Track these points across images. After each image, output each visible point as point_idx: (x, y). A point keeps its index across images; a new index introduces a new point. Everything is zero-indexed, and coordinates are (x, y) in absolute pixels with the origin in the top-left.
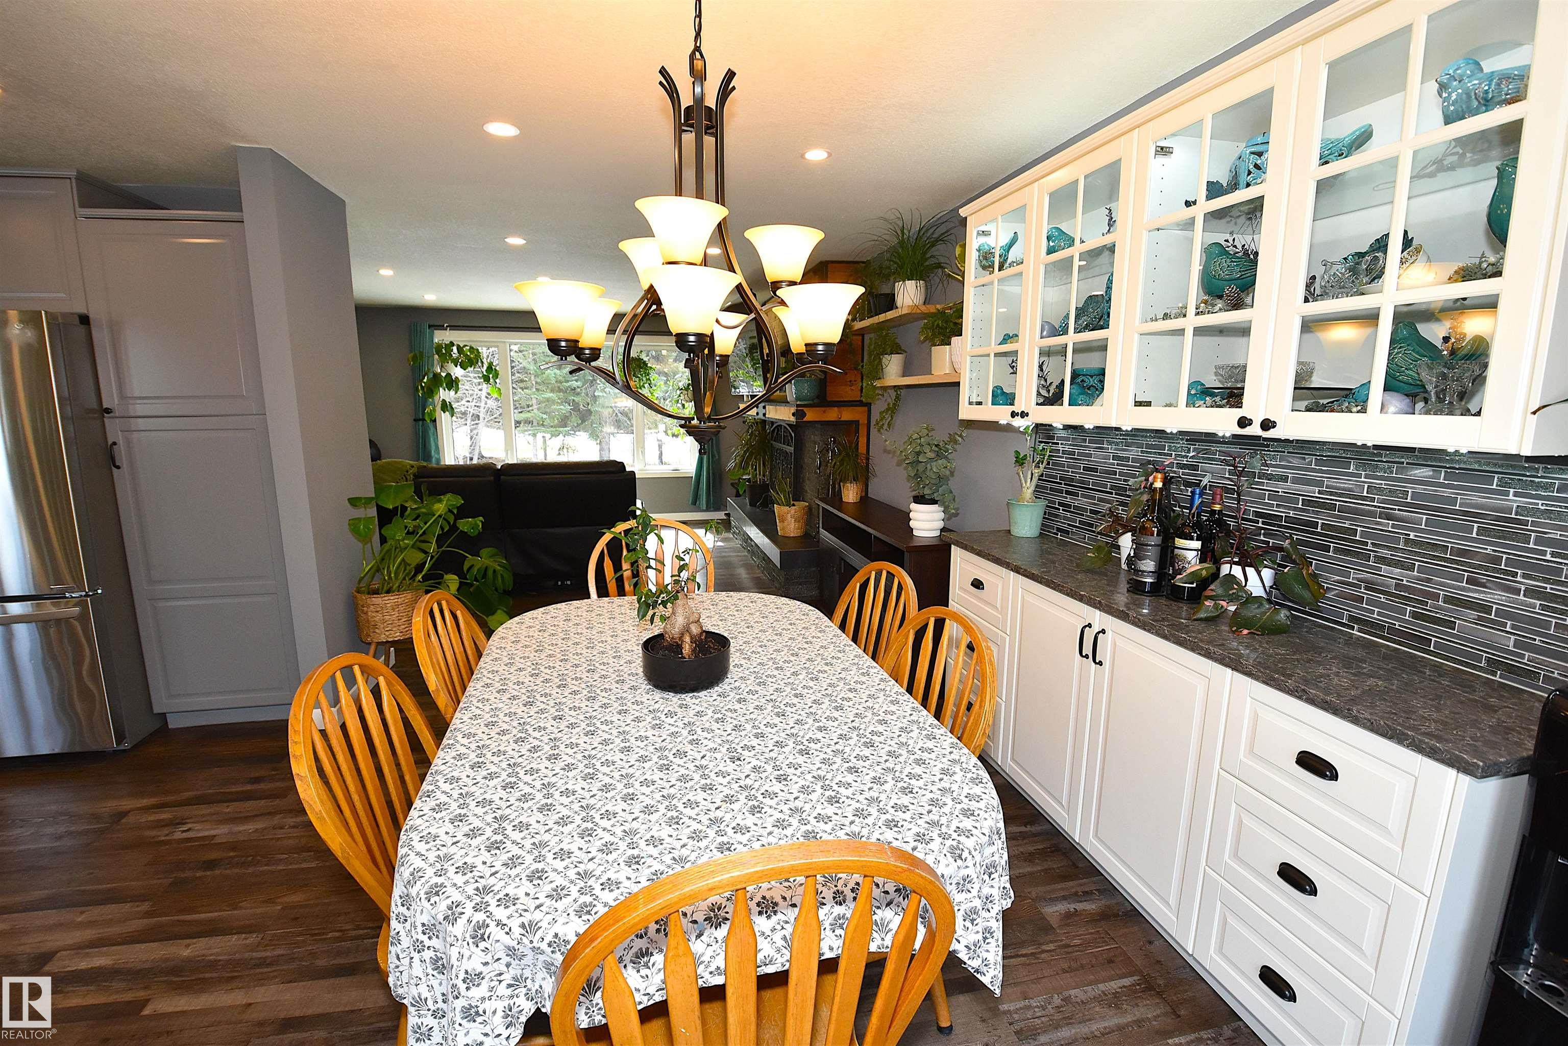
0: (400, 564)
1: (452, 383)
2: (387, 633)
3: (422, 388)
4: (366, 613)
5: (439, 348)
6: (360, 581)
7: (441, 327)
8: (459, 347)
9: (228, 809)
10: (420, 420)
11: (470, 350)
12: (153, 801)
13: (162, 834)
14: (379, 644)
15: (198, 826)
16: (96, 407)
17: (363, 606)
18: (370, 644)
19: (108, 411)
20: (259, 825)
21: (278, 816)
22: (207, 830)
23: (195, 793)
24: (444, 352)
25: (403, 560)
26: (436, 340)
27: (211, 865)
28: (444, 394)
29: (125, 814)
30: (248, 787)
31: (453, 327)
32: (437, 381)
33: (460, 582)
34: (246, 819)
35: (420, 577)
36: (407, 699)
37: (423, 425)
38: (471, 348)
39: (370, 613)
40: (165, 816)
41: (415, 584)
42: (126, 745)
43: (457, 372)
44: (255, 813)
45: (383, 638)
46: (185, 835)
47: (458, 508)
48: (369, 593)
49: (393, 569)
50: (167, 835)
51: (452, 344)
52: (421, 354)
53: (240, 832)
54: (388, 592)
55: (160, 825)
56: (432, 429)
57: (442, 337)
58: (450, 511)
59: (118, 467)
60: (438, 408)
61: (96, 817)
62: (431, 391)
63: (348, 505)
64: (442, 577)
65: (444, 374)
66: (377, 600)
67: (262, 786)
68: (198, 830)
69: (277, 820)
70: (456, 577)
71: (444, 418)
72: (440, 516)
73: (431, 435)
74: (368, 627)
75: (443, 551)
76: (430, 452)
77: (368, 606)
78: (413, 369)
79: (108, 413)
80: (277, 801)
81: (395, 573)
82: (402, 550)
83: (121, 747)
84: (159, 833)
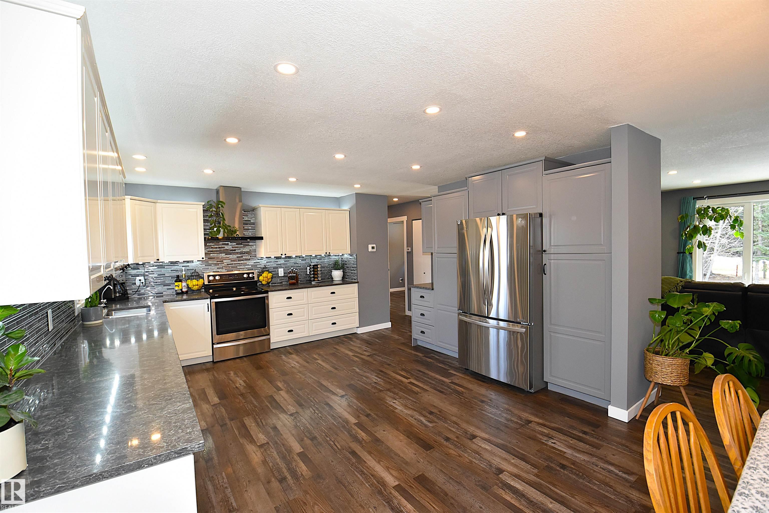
0: (675, 341)
1: (707, 231)
2: (663, 379)
3: (686, 234)
4: (651, 364)
5: (699, 211)
6: (649, 346)
7: (702, 198)
8: (713, 210)
9: (573, 442)
10: (681, 253)
11: (722, 210)
12: (541, 421)
13: (544, 439)
14: (656, 383)
15: (558, 443)
16: (540, 249)
17: (650, 360)
18: (651, 382)
19: (545, 251)
20: (585, 458)
21: (595, 458)
22: (562, 447)
23: (558, 426)
24: (703, 213)
25: (678, 338)
26: (697, 206)
27: (563, 467)
28: (700, 237)
29: (530, 422)
30: (581, 435)
31: (709, 197)
32: (696, 230)
33: (715, 360)
34: (579, 451)
35: (687, 351)
36: (707, 443)
37: (683, 256)
38: (723, 208)
39: (653, 365)
40: (546, 431)
41: (684, 354)
42: (532, 391)
43: (710, 223)
44: (585, 451)
45: (660, 381)
46: (553, 445)
47: (719, 312)
48: (653, 353)
49: (671, 343)
50: (546, 441)
51: (709, 207)
52: (687, 215)
53: (577, 457)
54: (666, 355)
55: (542, 434)
56: (689, 258)
57: (700, 204)
58: (714, 314)
59: (545, 274)
60: (696, 247)
61: (520, 418)
62: (691, 236)
63: (648, 302)
64: (701, 354)
65: (701, 226)
66: (659, 358)
67: (588, 437)
68: (559, 445)
69: (594, 460)
70: (713, 356)
71: (698, 253)
72: (706, 316)
73: (688, 261)
74: (652, 372)
75: (706, 339)
76: (686, 272)
77: (653, 361)
78: (680, 224)
79: (545, 252)
80: (594, 450)
81: (672, 346)
82: (678, 332)
83: (530, 391)
84: (543, 438)
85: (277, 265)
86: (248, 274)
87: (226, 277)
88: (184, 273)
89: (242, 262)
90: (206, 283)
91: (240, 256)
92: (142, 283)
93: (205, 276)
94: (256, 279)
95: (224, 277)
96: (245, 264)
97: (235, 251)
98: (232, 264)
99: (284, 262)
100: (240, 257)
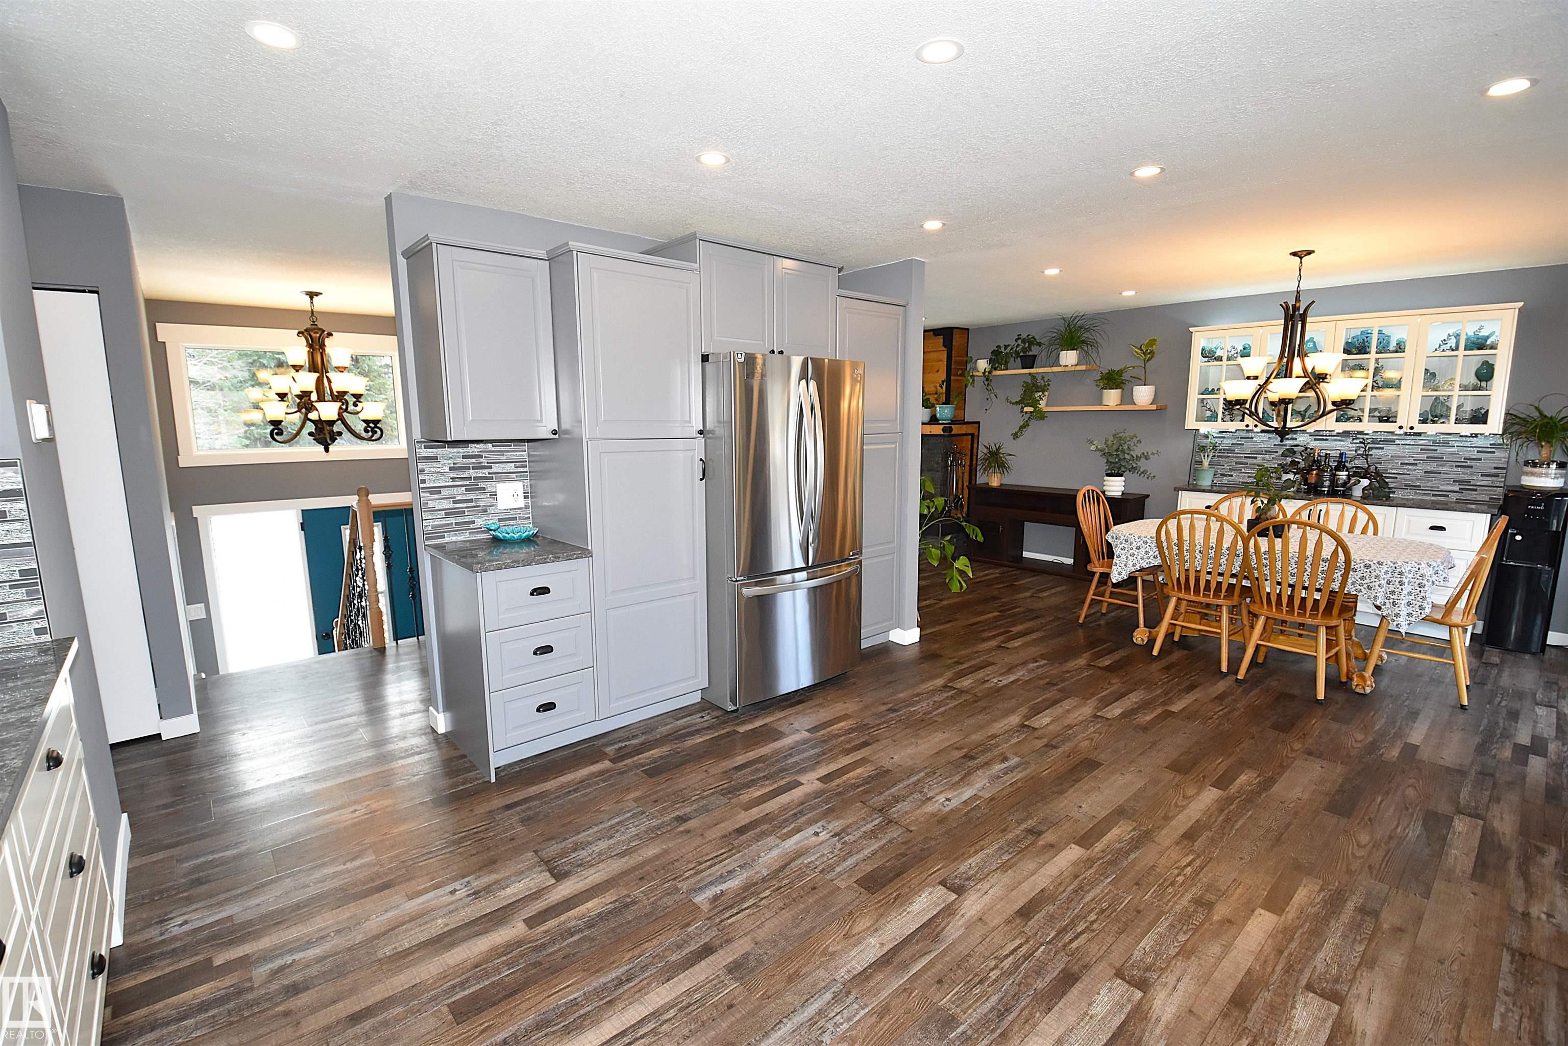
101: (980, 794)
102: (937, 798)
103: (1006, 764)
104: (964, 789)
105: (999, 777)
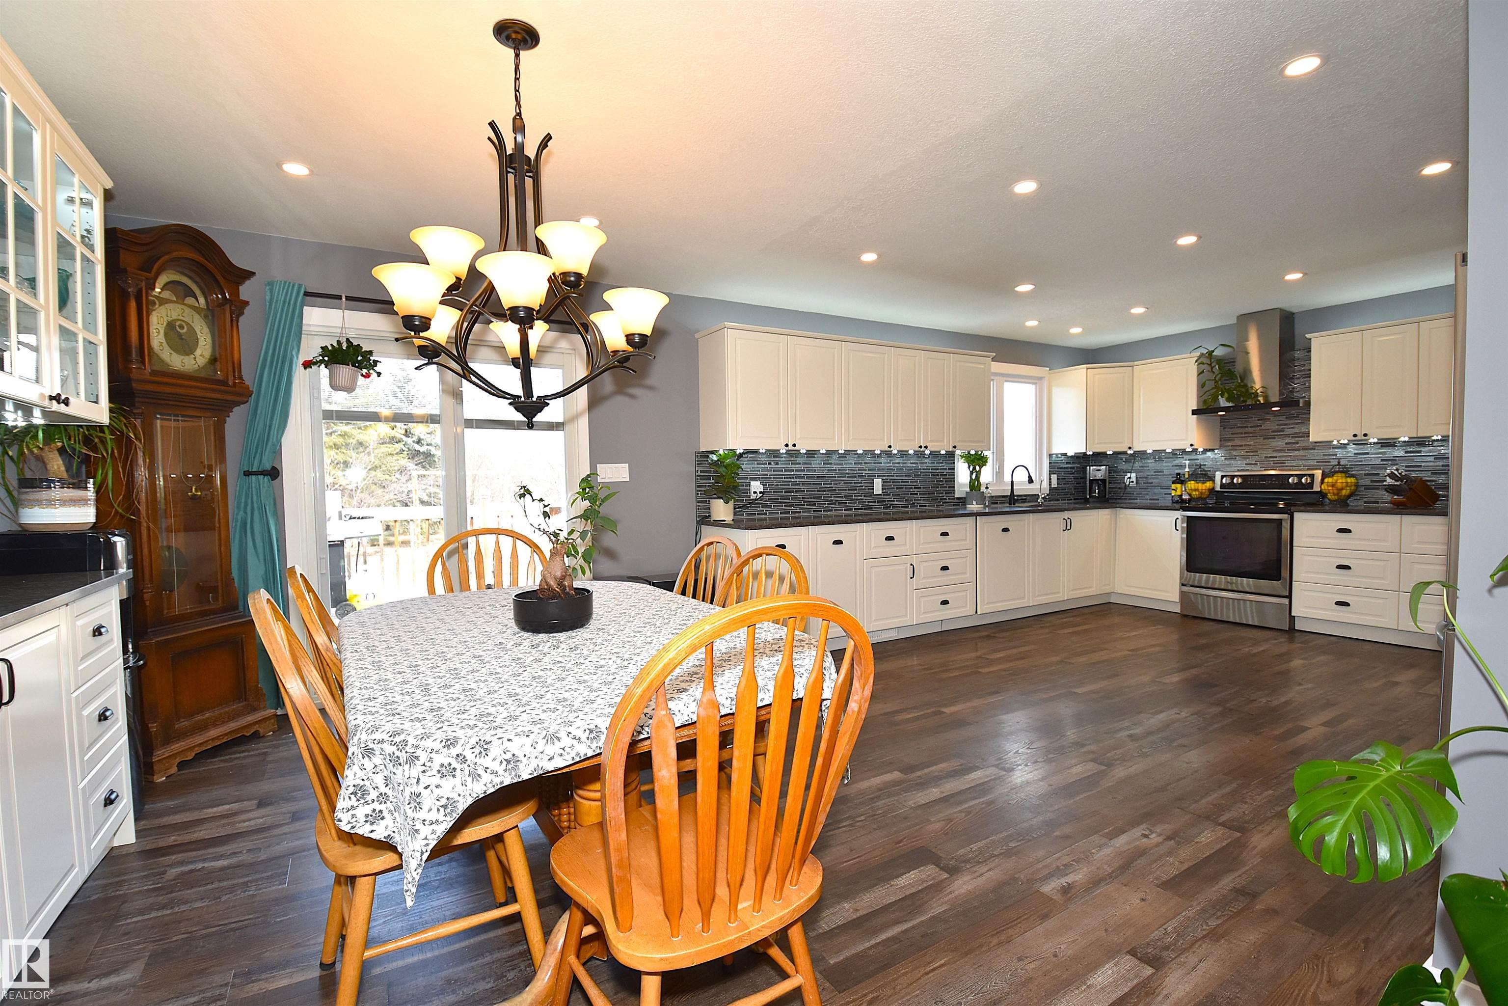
85: (1382, 460)
86: (1300, 477)
87: (1253, 481)
88: (1187, 470)
89: (1296, 453)
90: (1218, 489)
91: (1293, 441)
92: (1133, 482)
93: (1218, 475)
94: (1316, 488)
95: (1251, 481)
96: (1304, 458)
97: (1283, 431)
98: (1276, 457)
99: (1402, 453)
100: (1294, 443)
101: (1104, 840)
102: (1160, 839)
103: (1064, 881)
104: (1127, 847)
105: (1077, 861)
